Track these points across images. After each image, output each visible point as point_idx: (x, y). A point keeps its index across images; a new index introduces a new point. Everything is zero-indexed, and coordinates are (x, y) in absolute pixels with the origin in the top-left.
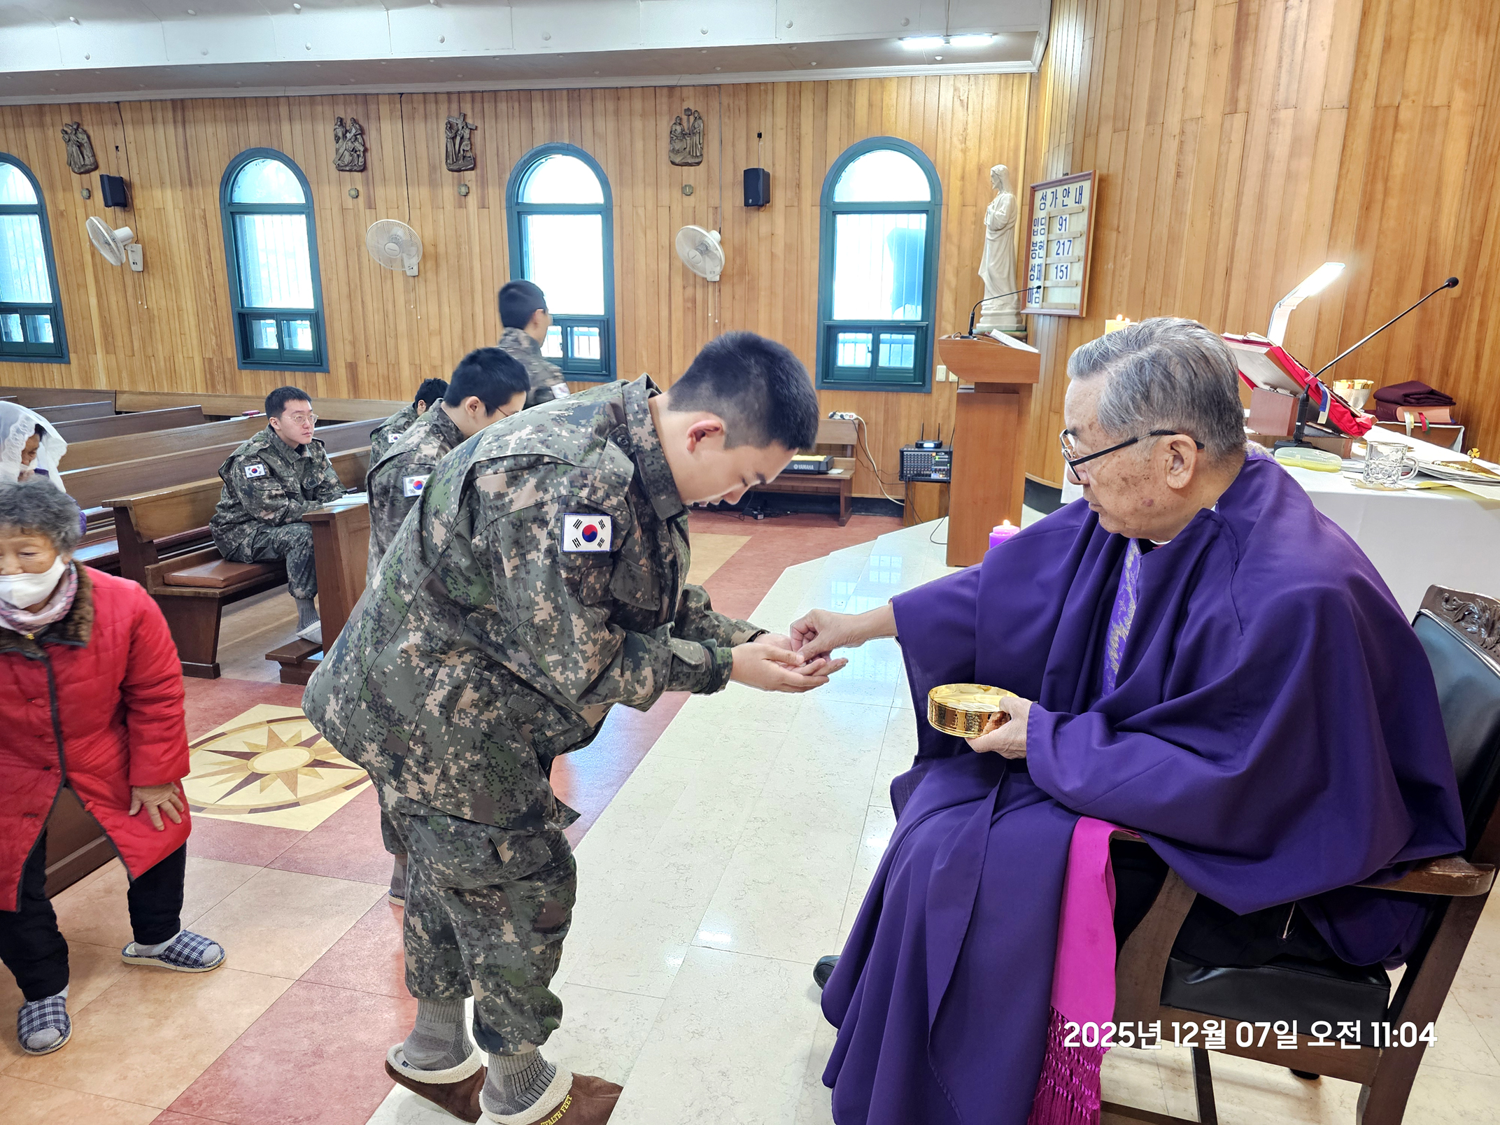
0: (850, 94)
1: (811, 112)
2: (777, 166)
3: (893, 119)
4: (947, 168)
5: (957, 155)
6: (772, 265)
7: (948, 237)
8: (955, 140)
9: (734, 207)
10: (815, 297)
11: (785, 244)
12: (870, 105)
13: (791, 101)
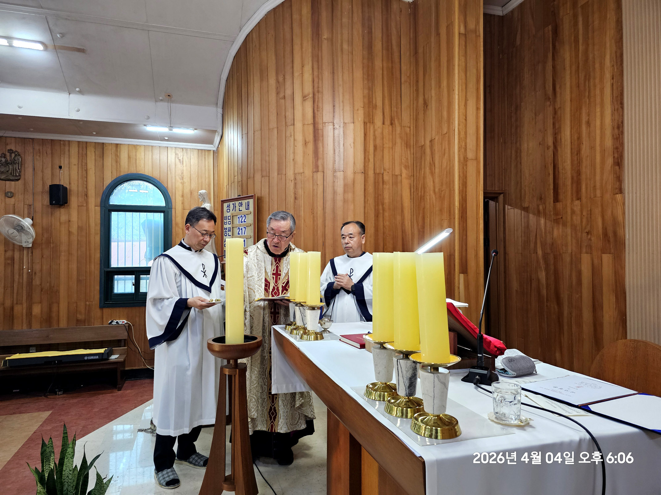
0: (117, 150)
1: (94, 157)
2: (72, 184)
3: (143, 165)
4: (174, 191)
5: (179, 185)
6: (69, 238)
7: (177, 224)
8: (177, 178)
9: (43, 205)
10: (98, 255)
11: (78, 227)
12: (129, 157)
13: (81, 151)
